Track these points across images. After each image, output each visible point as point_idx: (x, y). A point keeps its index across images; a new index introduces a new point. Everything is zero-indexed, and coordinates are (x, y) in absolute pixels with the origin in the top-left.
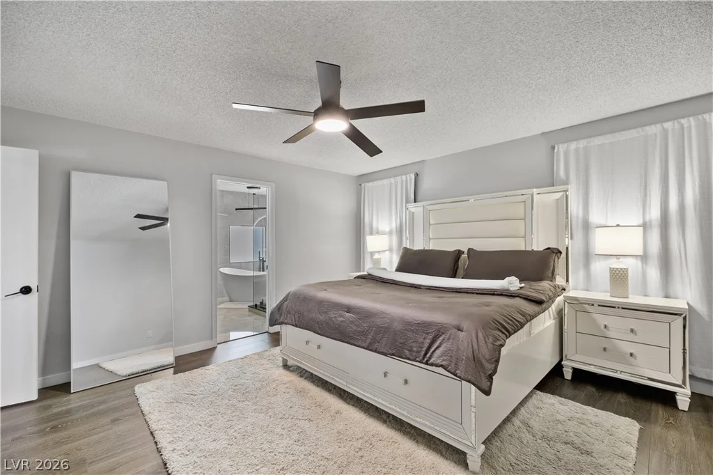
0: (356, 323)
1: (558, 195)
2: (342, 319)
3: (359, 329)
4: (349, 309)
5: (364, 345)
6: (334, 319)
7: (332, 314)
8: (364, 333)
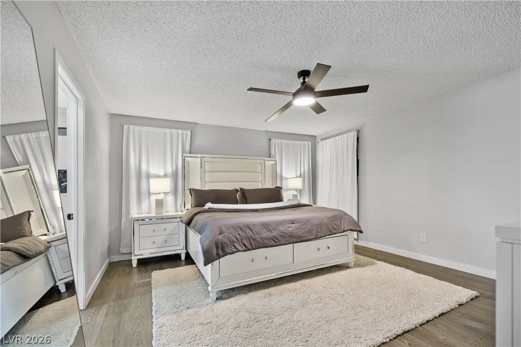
0: (302, 227)
1: (273, 162)
2: (291, 229)
3: (306, 230)
4: (293, 222)
5: (313, 237)
6: (285, 231)
7: (282, 229)
8: (309, 232)
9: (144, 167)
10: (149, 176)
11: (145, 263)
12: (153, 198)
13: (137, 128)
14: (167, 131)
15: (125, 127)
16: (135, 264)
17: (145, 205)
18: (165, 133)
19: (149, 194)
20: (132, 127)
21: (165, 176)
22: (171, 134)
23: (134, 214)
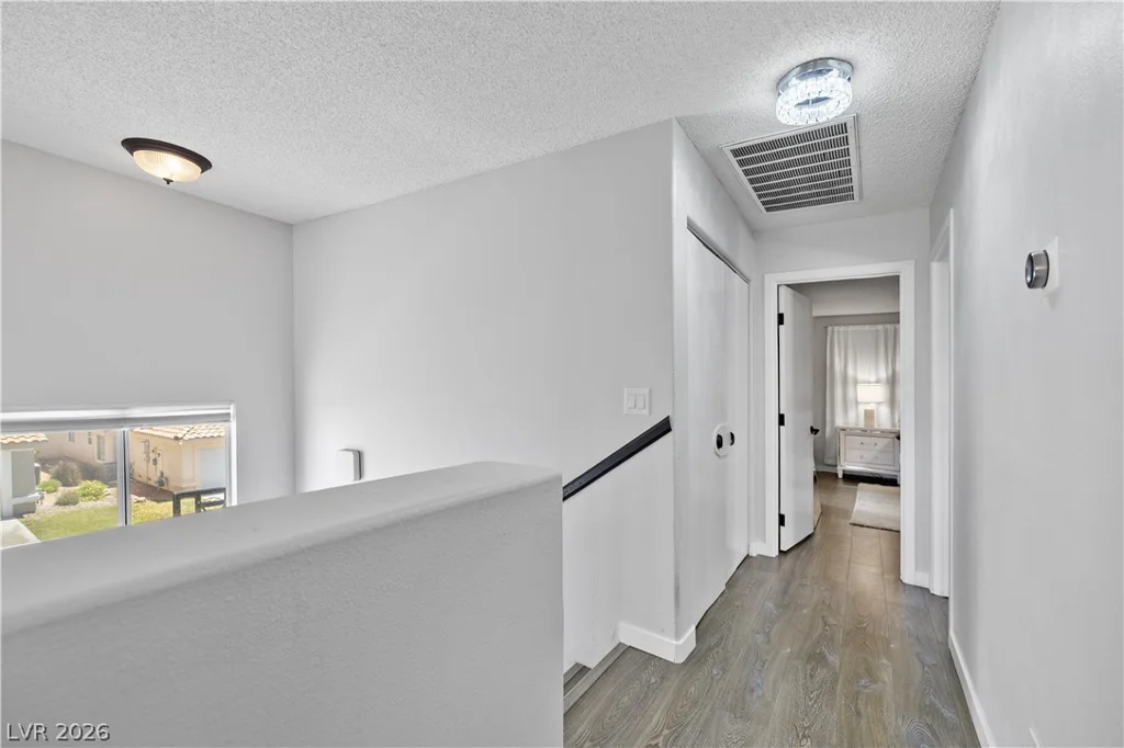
9: (850, 372)
10: (856, 382)
11: (853, 479)
12: (862, 409)
13: (842, 329)
14: (880, 327)
15: (830, 329)
16: (840, 476)
17: (852, 414)
18: (877, 331)
19: (857, 403)
20: (836, 328)
21: (878, 381)
22: (886, 331)
23: (840, 422)
